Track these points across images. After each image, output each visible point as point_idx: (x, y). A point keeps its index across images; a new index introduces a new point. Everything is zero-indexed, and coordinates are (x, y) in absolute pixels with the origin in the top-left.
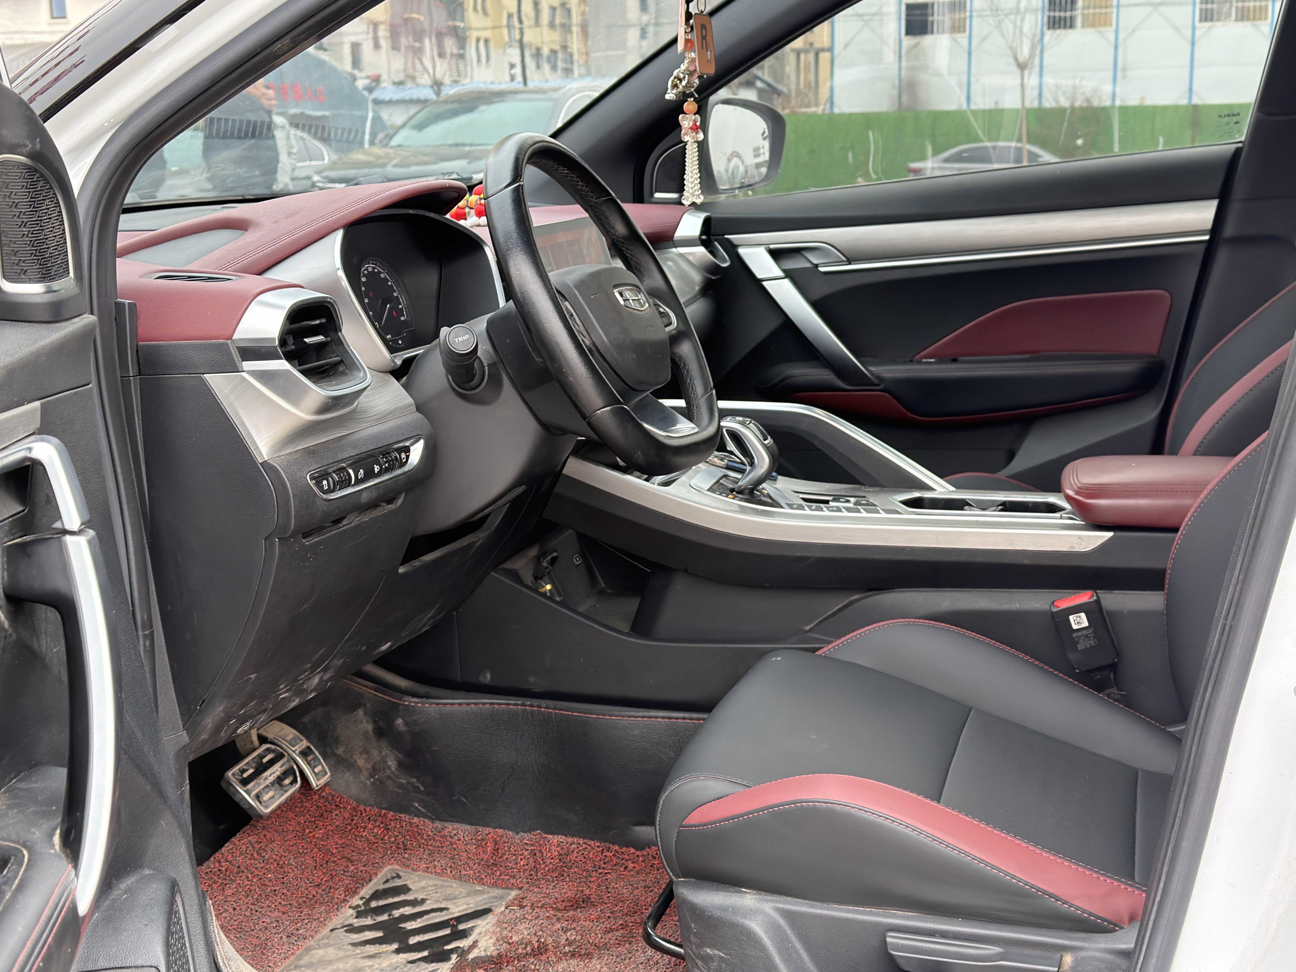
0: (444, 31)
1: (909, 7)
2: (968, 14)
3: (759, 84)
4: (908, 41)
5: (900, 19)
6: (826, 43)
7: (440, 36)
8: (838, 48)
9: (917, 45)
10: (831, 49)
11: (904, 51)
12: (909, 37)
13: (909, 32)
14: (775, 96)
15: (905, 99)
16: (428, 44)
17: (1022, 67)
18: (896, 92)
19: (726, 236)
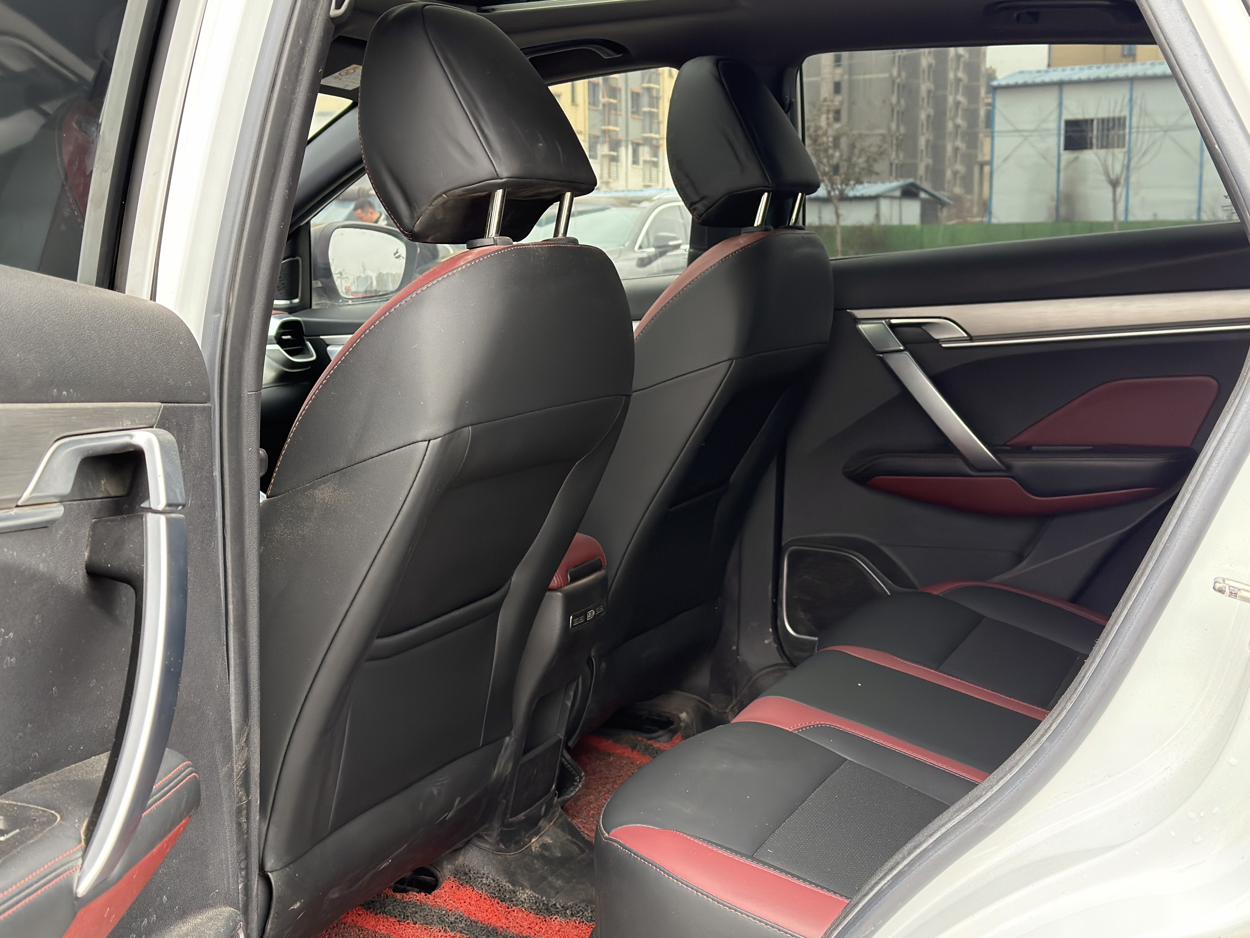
0: (640, 142)
1: (1070, 124)
2: (1127, 130)
3: (923, 195)
4: (1067, 156)
5: (1059, 134)
6: (987, 158)
7: (636, 146)
8: (996, 162)
9: (1076, 159)
10: (990, 163)
11: (1063, 165)
12: (1067, 152)
13: (1067, 148)
14: (939, 206)
15: (1063, 211)
16: (625, 154)
17: (1114, 184)
18: (1054, 204)
19: (321, 337)
